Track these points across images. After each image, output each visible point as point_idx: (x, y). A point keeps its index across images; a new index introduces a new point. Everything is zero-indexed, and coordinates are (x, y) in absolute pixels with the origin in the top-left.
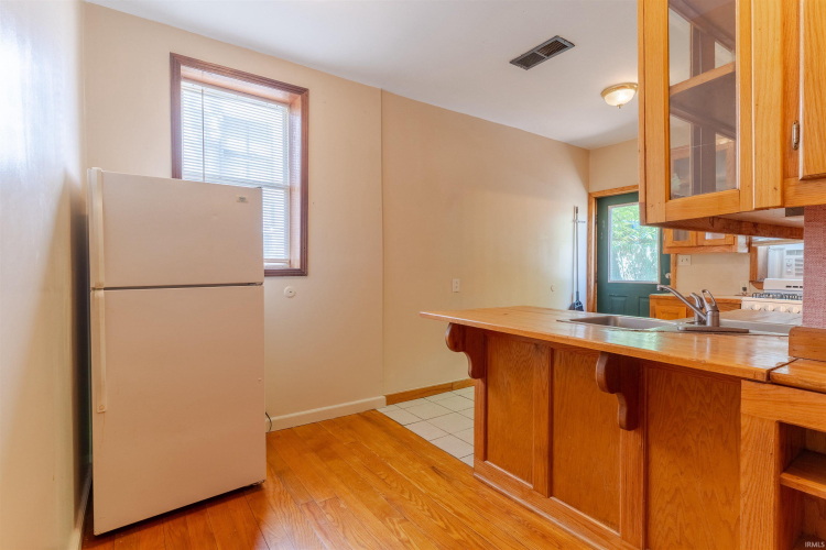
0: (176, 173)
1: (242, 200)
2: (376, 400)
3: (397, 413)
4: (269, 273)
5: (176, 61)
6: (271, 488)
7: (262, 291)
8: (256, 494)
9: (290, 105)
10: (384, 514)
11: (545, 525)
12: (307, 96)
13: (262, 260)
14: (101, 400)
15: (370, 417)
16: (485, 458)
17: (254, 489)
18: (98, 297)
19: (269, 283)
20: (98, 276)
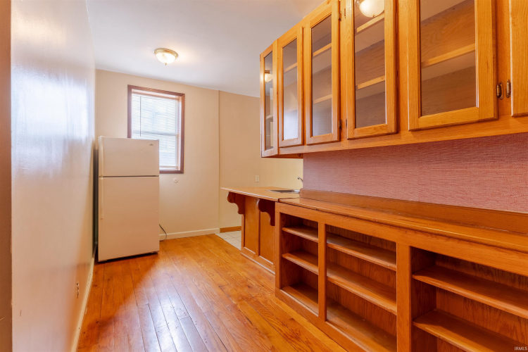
0: (129, 136)
1: (151, 145)
2: (215, 230)
3: (223, 236)
4: (162, 172)
5: (130, 88)
6: (160, 254)
7: (158, 179)
8: (155, 255)
9: (178, 99)
10: (199, 261)
11: (256, 266)
12: (184, 97)
13: (158, 167)
14: (101, 215)
15: (211, 237)
16: (244, 246)
17: (155, 254)
18: (101, 179)
19: (162, 177)
20: (101, 172)
